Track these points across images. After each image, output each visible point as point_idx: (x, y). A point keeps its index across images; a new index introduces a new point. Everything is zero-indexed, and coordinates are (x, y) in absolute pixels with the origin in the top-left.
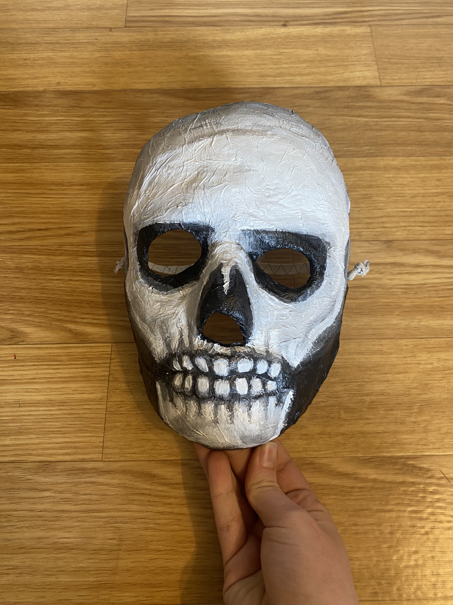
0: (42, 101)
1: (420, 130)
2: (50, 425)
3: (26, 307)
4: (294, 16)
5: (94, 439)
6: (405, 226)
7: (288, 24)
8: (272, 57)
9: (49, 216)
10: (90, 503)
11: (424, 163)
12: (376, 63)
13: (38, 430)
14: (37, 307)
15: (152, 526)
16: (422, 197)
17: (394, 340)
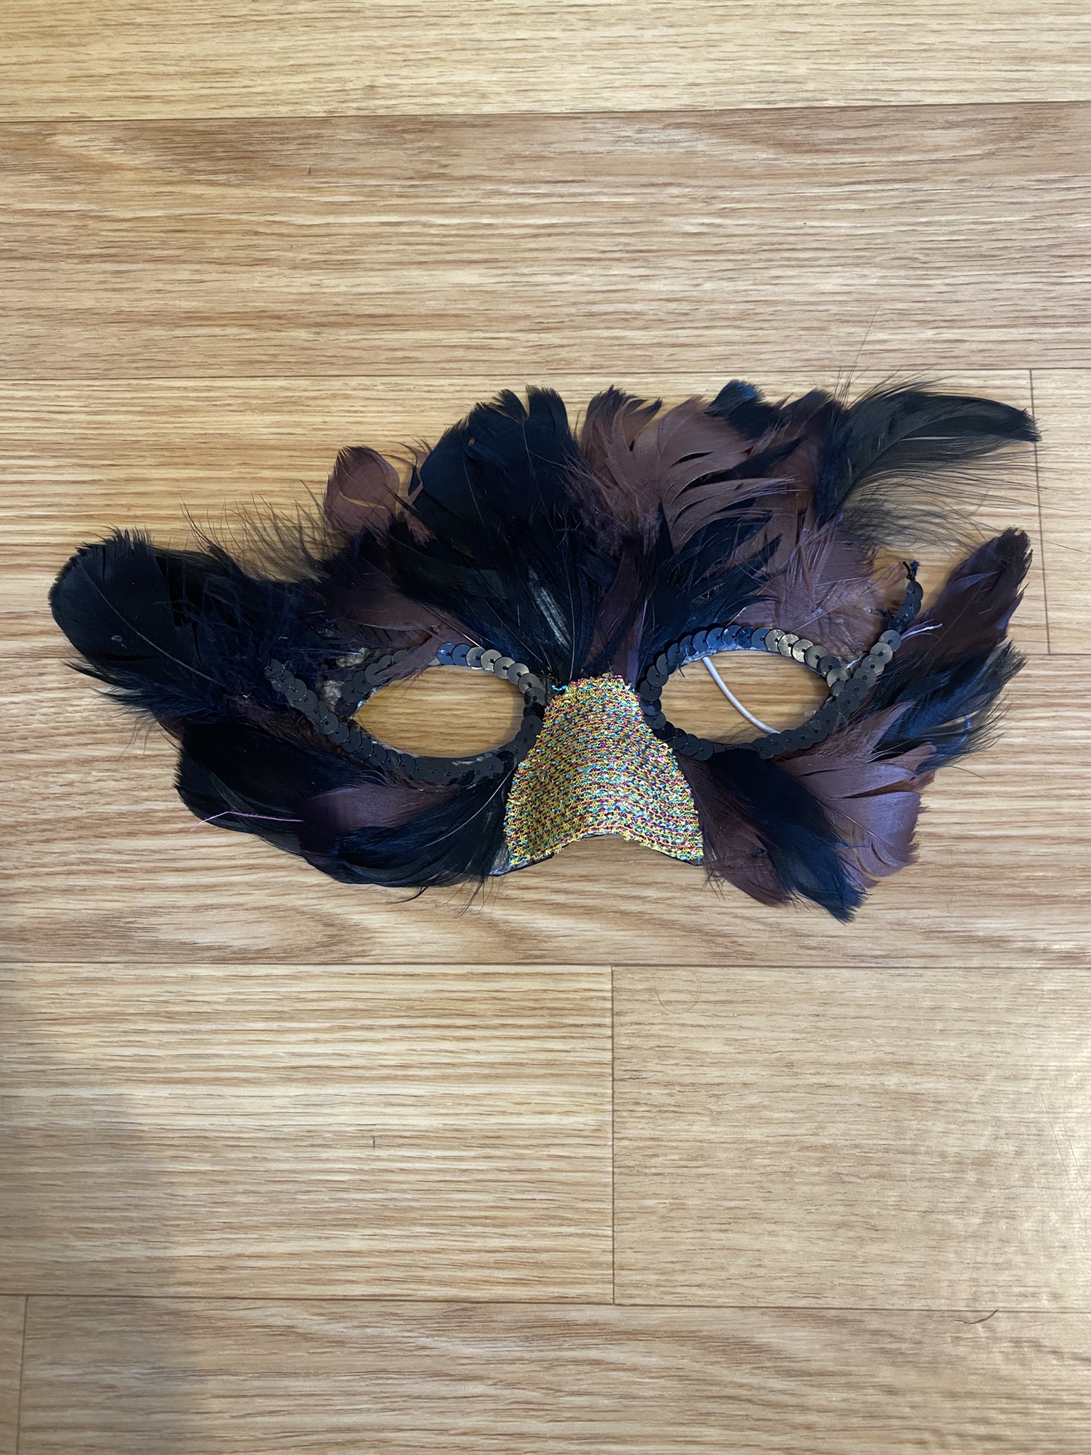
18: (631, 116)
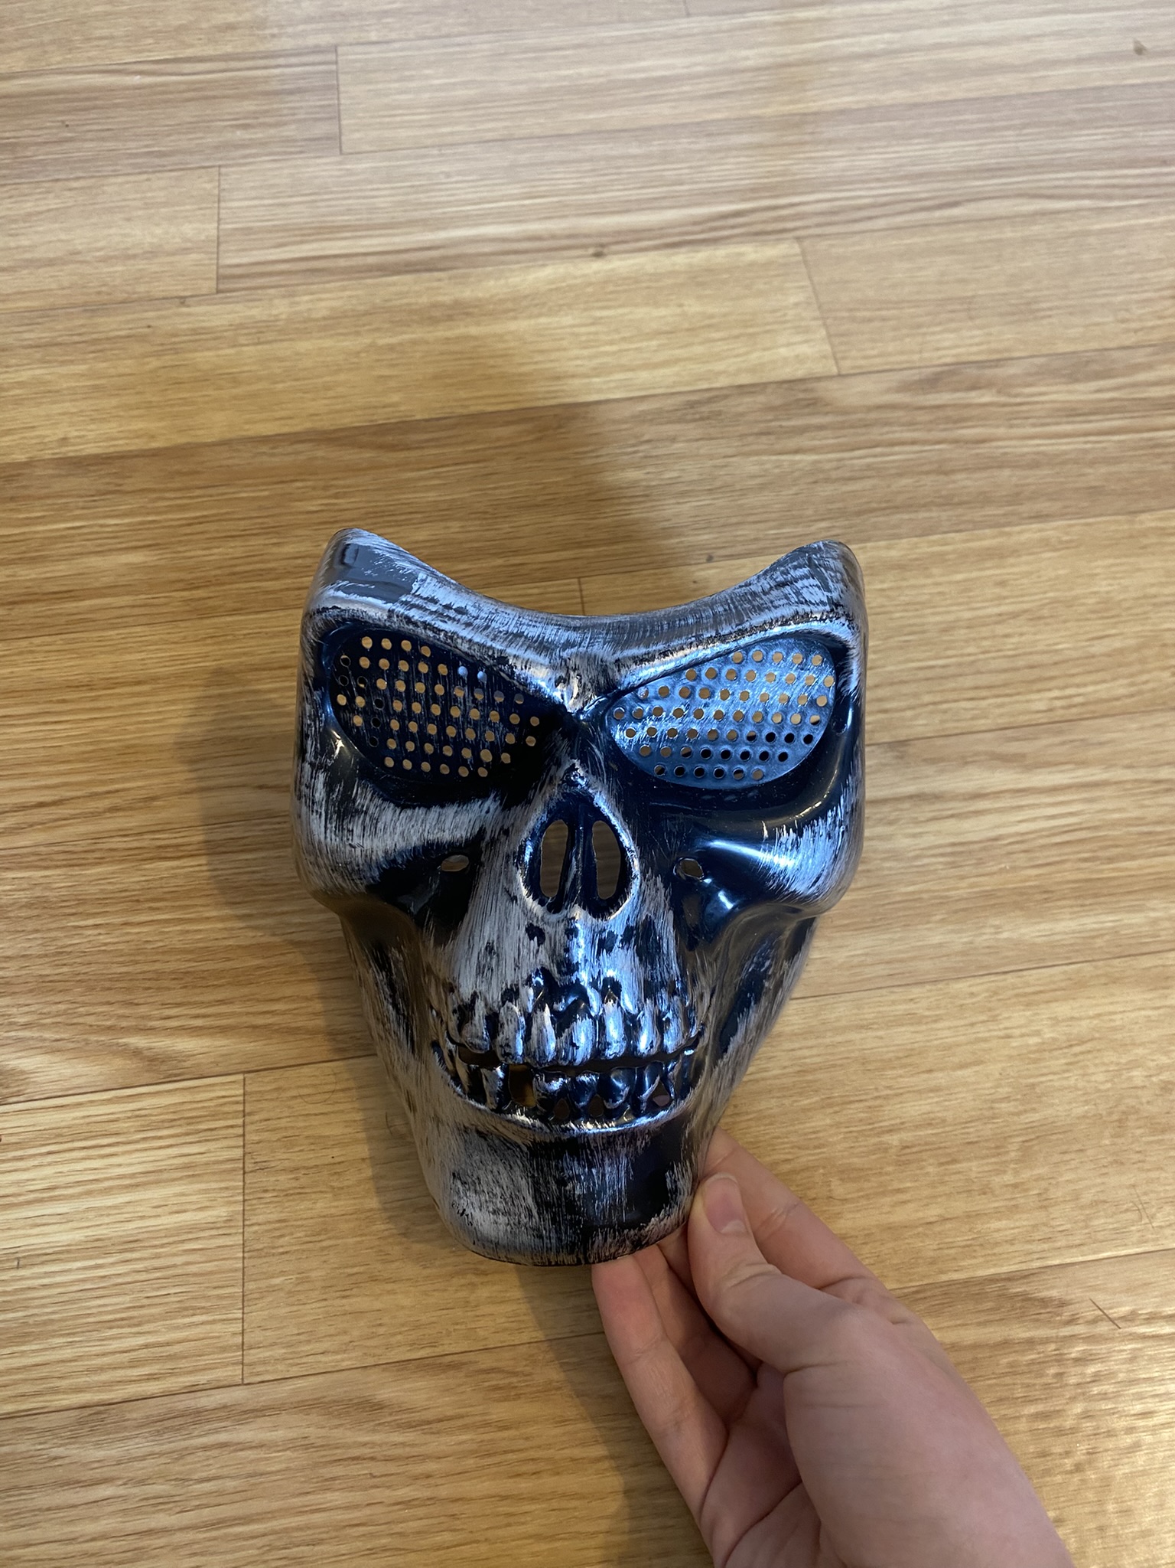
0: (25, 487)
1: (943, 469)
2: (100, 1306)
3: (20, 1006)
4: (619, 233)
5: (218, 1327)
6: (934, 703)
7: (605, 250)
8: (576, 330)
9: (63, 767)
10: (220, 1500)
11: (960, 546)
12: (820, 322)
13: (70, 1323)
14: (46, 1003)
15: (384, 1541)
16: (968, 627)
17: (940, 986)
18: (265, 440)
